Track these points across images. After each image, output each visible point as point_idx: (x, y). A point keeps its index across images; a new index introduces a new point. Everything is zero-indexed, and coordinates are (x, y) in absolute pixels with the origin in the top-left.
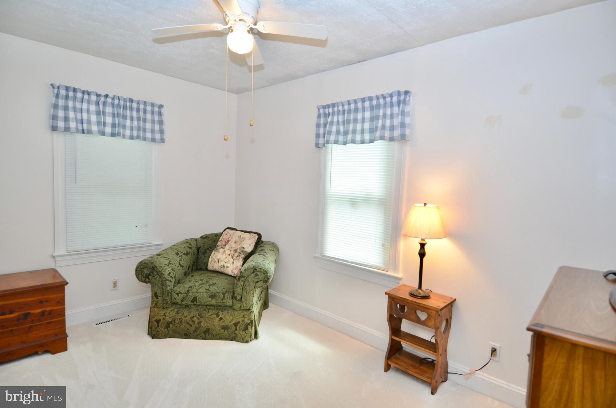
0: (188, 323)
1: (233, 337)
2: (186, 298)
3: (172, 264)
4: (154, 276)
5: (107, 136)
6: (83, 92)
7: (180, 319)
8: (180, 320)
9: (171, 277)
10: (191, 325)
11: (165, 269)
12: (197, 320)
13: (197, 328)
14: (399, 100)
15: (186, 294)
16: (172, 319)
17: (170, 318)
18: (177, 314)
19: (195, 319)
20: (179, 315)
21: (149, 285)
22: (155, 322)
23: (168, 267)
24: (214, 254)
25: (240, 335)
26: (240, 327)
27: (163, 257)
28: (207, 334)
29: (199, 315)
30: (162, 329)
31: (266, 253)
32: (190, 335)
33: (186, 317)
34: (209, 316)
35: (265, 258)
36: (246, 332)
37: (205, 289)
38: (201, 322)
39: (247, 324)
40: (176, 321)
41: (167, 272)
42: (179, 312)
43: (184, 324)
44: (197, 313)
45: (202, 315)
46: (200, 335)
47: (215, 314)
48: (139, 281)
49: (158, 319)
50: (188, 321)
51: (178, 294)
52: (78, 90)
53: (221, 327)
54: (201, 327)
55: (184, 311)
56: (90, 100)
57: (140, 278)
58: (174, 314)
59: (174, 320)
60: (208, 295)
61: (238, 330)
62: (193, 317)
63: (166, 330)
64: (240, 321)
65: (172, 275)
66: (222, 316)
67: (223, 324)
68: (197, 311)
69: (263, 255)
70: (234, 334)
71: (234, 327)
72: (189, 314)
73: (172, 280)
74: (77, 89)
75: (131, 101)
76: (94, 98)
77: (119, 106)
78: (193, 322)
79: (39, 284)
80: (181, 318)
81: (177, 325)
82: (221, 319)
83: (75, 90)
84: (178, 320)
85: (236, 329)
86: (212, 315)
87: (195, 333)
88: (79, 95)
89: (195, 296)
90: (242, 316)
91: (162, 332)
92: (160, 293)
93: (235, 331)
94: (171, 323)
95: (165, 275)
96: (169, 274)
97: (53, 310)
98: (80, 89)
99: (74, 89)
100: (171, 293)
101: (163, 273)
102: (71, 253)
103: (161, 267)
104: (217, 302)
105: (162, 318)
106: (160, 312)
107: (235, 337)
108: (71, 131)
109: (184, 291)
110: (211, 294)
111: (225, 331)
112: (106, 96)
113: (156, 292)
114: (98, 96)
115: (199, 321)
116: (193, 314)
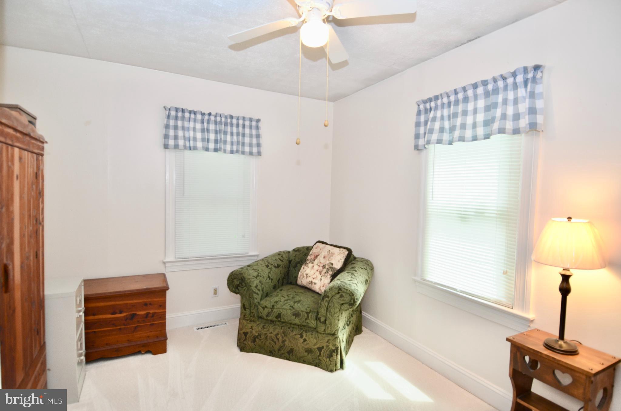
0: (273, 340)
1: (317, 363)
2: (271, 313)
3: (260, 276)
4: (242, 288)
5: (211, 152)
6: (190, 112)
7: (265, 334)
8: (266, 336)
9: (259, 290)
10: (275, 343)
11: (253, 281)
12: (281, 338)
13: (281, 347)
14: (525, 80)
15: (271, 309)
16: (258, 334)
17: (256, 332)
18: (263, 329)
19: (279, 337)
20: (265, 330)
21: (238, 296)
22: (243, 335)
23: (256, 279)
24: (304, 268)
25: (324, 362)
26: (324, 353)
27: (252, 269)
28: (291, 354)
29: (283, 333)
30: (249, 343)
31: (356, 271)
32: (275, 353)
33: (271, 333)
34: (293, 335)
35: (354, 277)
36: (331, 359)
37: (289, 306)
38: (285, 341)
39: (332, 351)
40: (262, 336)
41: (255, 285)
42: (265, 327)
43: (269, 341)
44: (282, 330)
45: (286, 333)
46: (284, 355)
47: (299, 335)
48: (230, 291)
49: (246, 332)
50: (273, 338)
51: (263, 308)
52: (185, 110)
53: (304, 349)
54: (285, 346)
55: (270, 327)
56: (196, 119)
57: (231, 288)
58: (260, 329)
59: (260, 335)
60: (292, 312)
61: (322, 356)
62: (278, 334)
63: (252, 344)
64: (324, 346)
65: (259, 287)
66: (306, 338)
67: (307, 346)
68: (282, 329)
69: (352, 274)
70: (318, 359)
71: (318, 352)
72: (274, 331)
73: (259, 293)
74: (184, 109)
75: (232, 117)
76: (199, 117)
77: (221, 122)
78: (278, 339)
79: (145, 287)
80: (267, 334)
81: (262, 340)
82: (305, 340)
83: (183, 111)
84: (264, 335)
85: (320, 354)
86: (296, 335)
87: (280, 352)
88: (187, 115)
89: (280, 312)
90: (327, 341)
91: (249, 346)
92: (247, 305)
93: (319, 356)
94: (257, 337)
95: (252, 288)
96: (256, 287)
97: (155, 313)
98: (187, 110)
99: (182, 109)
100: (257, 306)
101: (251, 285)
102: (179, 260)
103: (249, 279)
104: (301, 321)
105: (249, 331)
106: (248, 325)
107: (319, 363)
108: (179, 148)
109: (269, 306)
110: (295, 312)
111: (309, 354)
112: (210, 114)
113: (244, 304)
114: (203, 114)
115: (283, 340)
116: (278, 331)
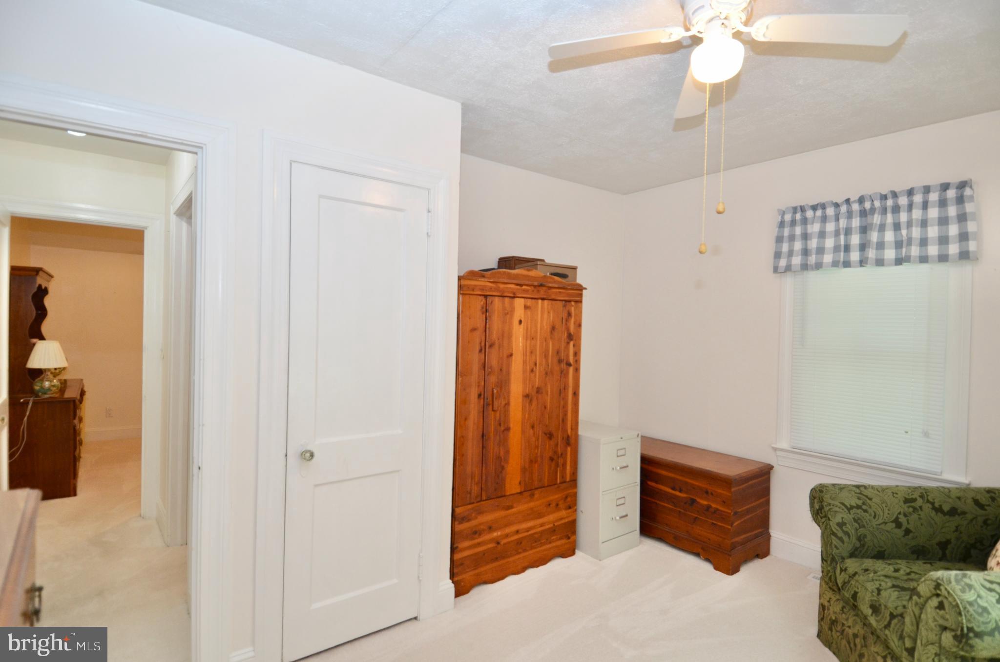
5: (855, 267)
6: (814, 208)
7: (843, 624)
8: (842, 628)
11: (836, 512)
12: (859, 646)
15: (850, 577)
16: (835, 617)
17: (833, 613)
19: (858, 642)
21: (819, 531)
23: (847, 512)
29: (864, 638)
30: (826, 628)
33: (849, 627)
38: (863, 656)
40: (838, 625)
41: (838, 519)
45: (867, 642)
49: (825, 604)
50: (850, 640)
51: (841, 570)
52: (806, 208)
56: (826, 216)
58: (838, 609)
59: (837, 621)
60: (871, 600)
62: (857, 636)
65: (848, 528)
73: (845, 539)
74: (803, 206)
75: (895, 195)
76: (830, 211)
77: (873, 210)
81: (838, 634)
83: (803, 209)
84: (841, 625)
88: (809, 214)
89: (857, 591)
91: (826, 633)
95: (831, 523)
96: (841, 525)
98: (807, 205)
99: (801, 207)
100: (836, 563)
101: (830, 517)
102: (796, 451)
103: (830, 504)
104: (878, 627)
106: (826, 593)
109: (851, 571)
110: (876, 601)
112: (848, 201)
114: (837, 205)
115: (861, 651)
